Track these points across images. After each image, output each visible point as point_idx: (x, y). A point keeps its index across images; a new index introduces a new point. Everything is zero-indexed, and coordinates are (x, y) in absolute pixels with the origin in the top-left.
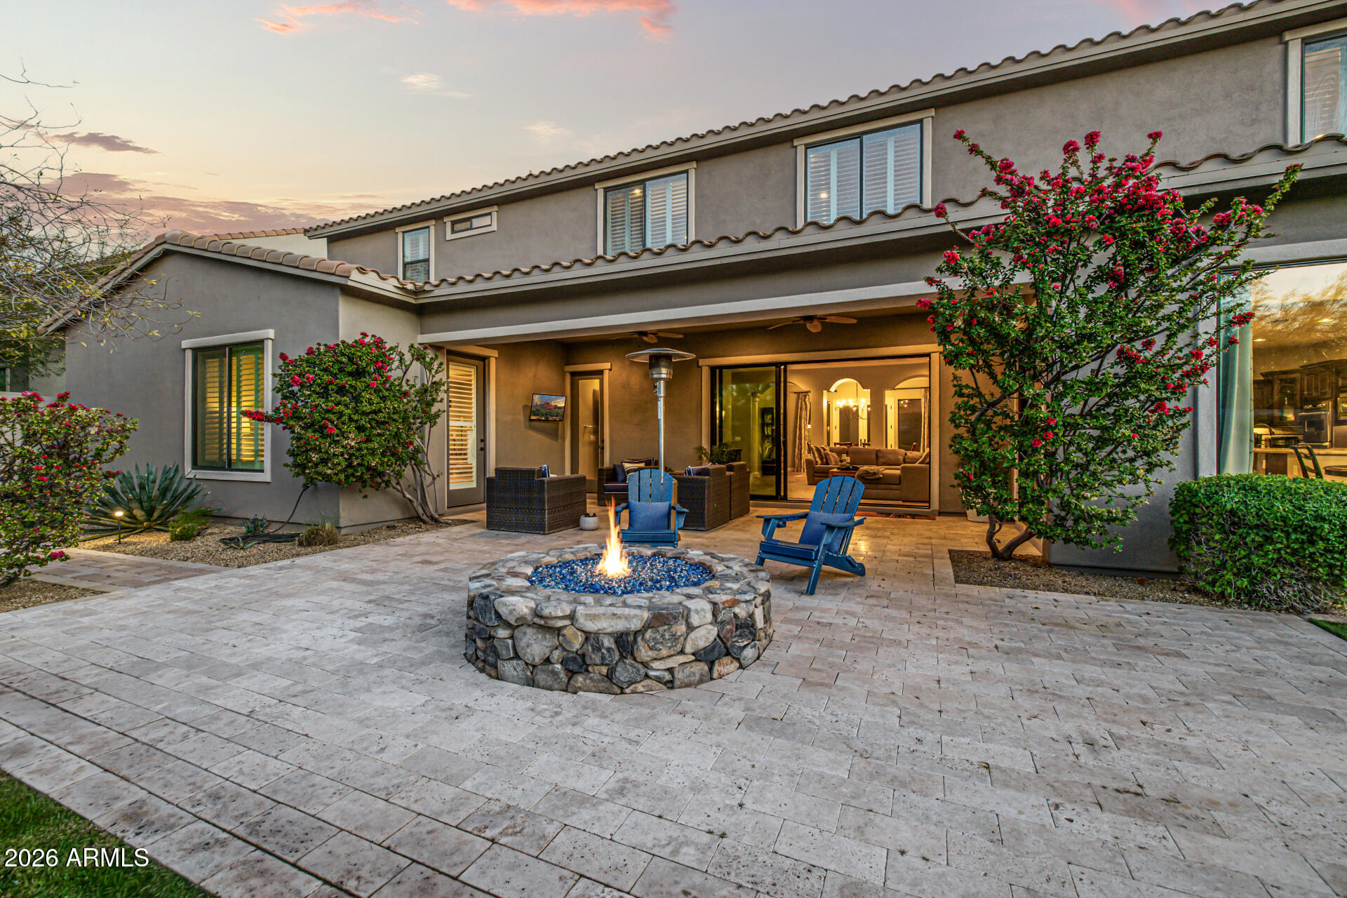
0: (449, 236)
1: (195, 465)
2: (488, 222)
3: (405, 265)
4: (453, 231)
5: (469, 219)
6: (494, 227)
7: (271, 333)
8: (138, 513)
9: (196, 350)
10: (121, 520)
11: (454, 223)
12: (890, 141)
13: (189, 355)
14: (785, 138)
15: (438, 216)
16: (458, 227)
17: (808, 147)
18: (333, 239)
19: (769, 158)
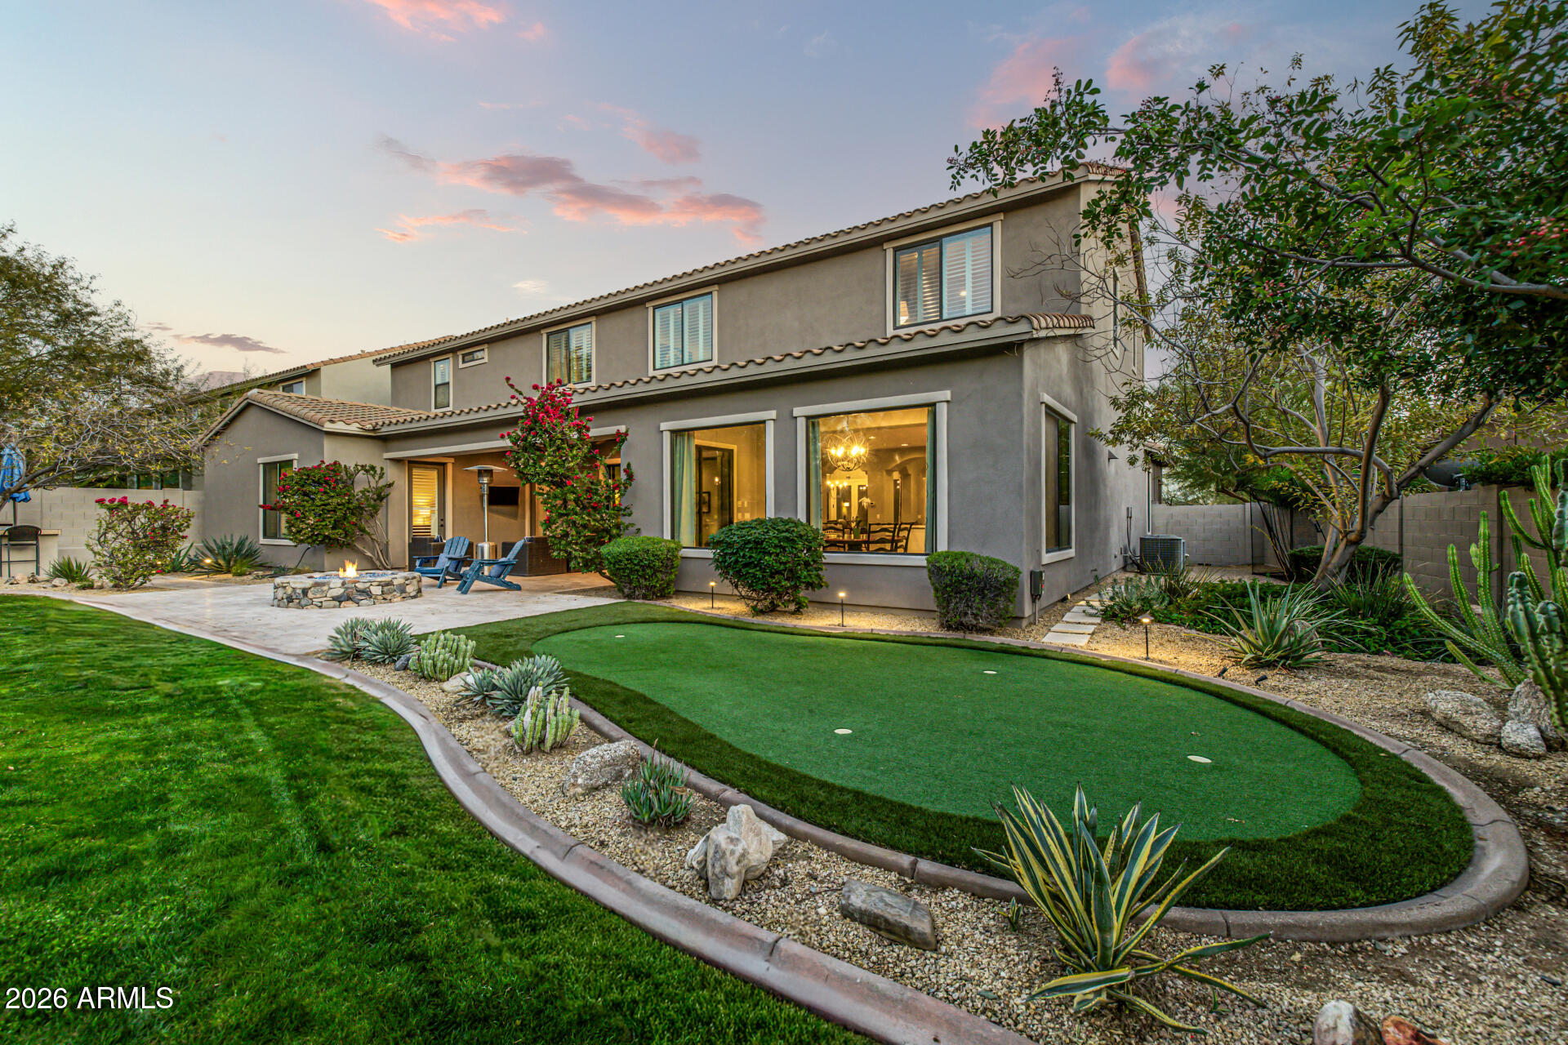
0: (461, 365)
1: (265, 536)
2: (484, 355)
3: (437, 386)
4: (464, 362)
5: (472, 353)
6: (486, 360)
7: (296, 456)
8: (221, 562)
9: (265, 464)
10: (209, 565)
11: (464, 356)
12: (701, 304)
13: (261, 467)
14: (640, 303)
15: (453, 351)
16: (467, 358)
17: (655, 308)
18: (394, 366)
19: (634, 315)
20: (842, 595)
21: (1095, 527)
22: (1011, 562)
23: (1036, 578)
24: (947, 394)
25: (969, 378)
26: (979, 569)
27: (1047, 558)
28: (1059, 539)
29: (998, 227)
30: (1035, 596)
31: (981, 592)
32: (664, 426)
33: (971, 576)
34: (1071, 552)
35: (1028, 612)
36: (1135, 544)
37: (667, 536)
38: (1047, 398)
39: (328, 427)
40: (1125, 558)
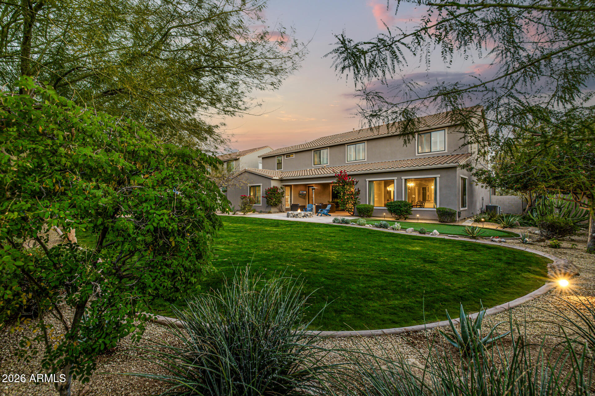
0: (286, 158)
2: (294, 156)
3: (277, 164)
5: (289, 155)
7: (261, 184)
9: (250, 186)
11: (287, 156)
12: (361, 145)
14: (343, 144)
15: (284, 154)
17: (347, 146)
18: (263, 158)
19: (341, 148)
20: (418, 216)
21: (472, 203)
22: (455, 209)
23: (459, 213)
24: (439, 176)
25: (444, 173)
26: (448, 211)
27: (461, 209)
28: (463, 206)
29: (446, 130)
30: (459, 217)
31: (449, 215)
32: (367, 180)
33: (447, 212)
34: (466, 208)
35: (458, 219)
36: (484, 207)
37: (368, 204)
38: (462, 176)
39: (274, 178)
40: (481, 211)
